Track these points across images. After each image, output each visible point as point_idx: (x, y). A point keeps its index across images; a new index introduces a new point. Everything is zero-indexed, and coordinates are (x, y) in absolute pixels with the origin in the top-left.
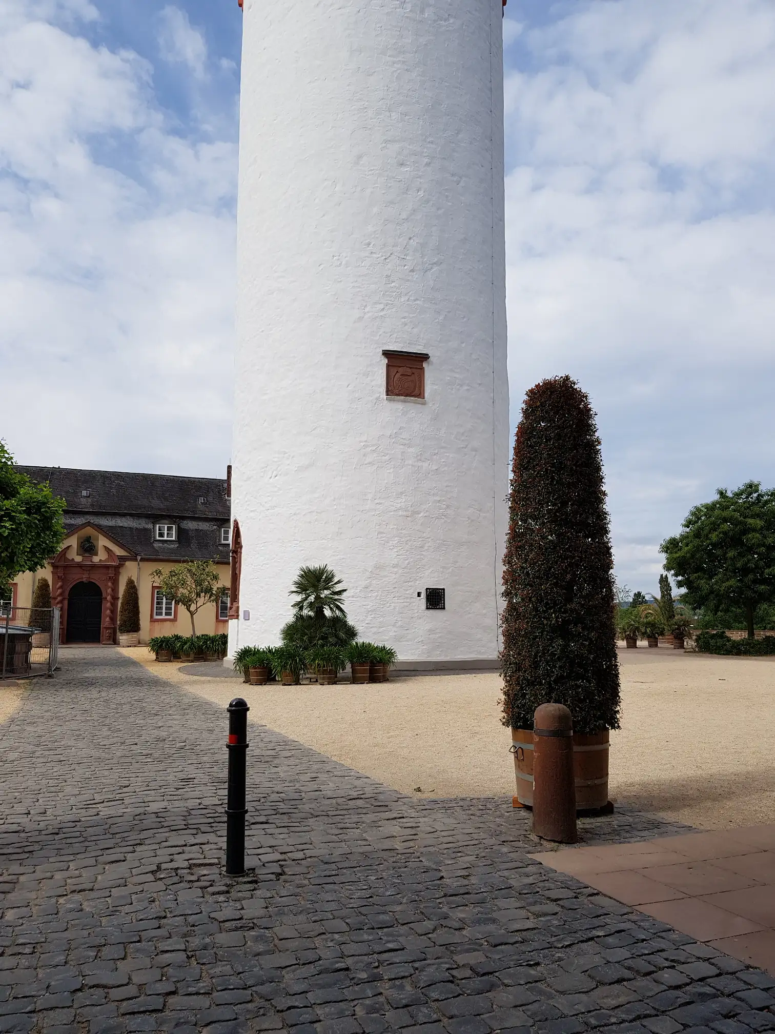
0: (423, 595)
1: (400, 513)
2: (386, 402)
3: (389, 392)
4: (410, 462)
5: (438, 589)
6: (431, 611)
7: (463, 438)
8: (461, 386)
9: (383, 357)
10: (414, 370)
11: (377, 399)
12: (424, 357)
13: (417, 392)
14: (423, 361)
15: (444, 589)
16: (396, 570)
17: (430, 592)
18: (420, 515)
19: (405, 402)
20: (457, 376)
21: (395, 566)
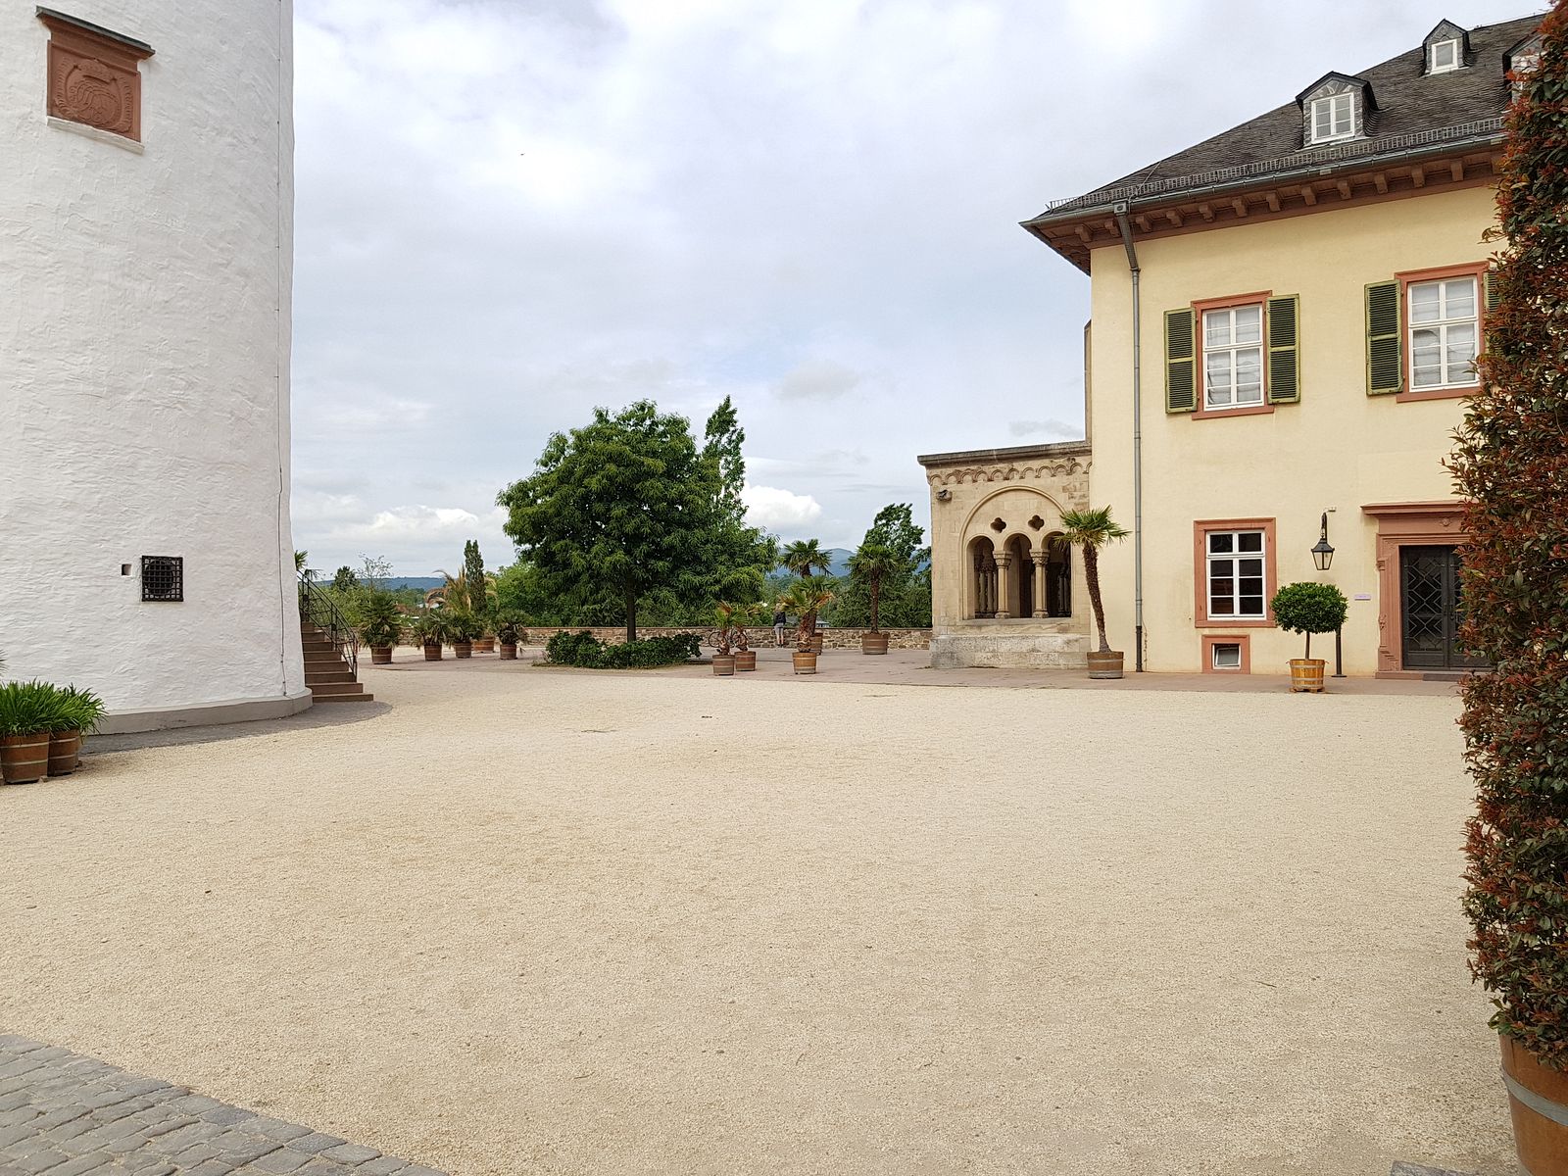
0: (136, 571)
1: (81, 387)
2: (47, 130)
3: (53, 108)
4: (106, 277)
5: (168, 558)
6: (153, 605)
9: (38, 24)
10: (118, 75)
11: (24, 117)
12: (143, 52)
13: (121, 122)
14: (139, 58)
15: (180, 559)
16: (70, 514)
17: (151, 566)
18: (129, 397)
19: (95, 139)
20: (212, 111)
21: (70, 505)
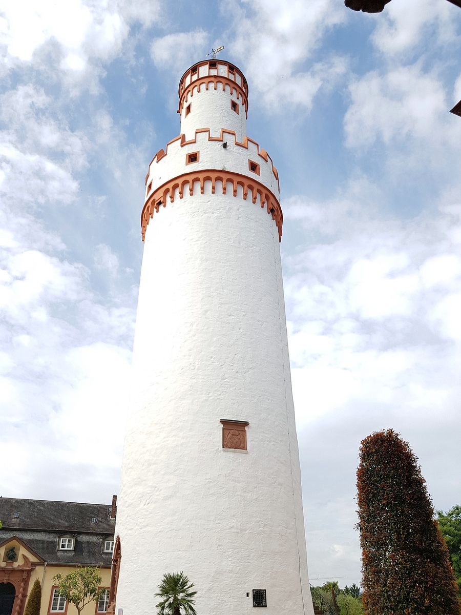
0: (251, 595)
1: (233, 530)
2: (222, 452)
3: (224, 446)
4: (239, 493)
5: (261, 590)
6: (257, 608)
7: (272, 477)
8: (270, 442)
9: (220, 424)
10: (240, 432)
11: (217, 450)
12: (246, 424)
13: (242, 446)
14: (245, 427)
15: (265, 590)
16: (231, 575)
17: (256, 593)
18: (247, 532)
19: (235, 452)
20: (267, 436)
21: (231, 572)
